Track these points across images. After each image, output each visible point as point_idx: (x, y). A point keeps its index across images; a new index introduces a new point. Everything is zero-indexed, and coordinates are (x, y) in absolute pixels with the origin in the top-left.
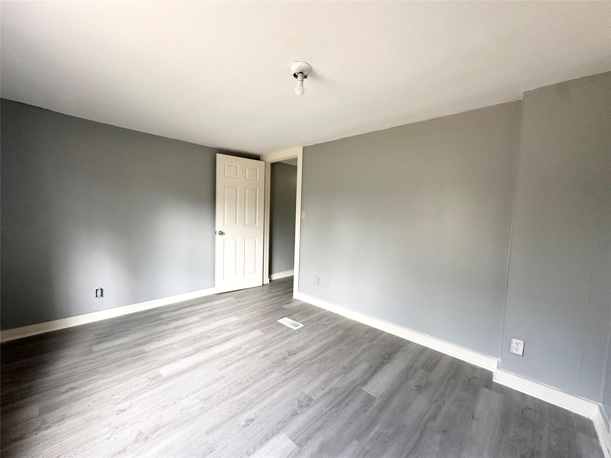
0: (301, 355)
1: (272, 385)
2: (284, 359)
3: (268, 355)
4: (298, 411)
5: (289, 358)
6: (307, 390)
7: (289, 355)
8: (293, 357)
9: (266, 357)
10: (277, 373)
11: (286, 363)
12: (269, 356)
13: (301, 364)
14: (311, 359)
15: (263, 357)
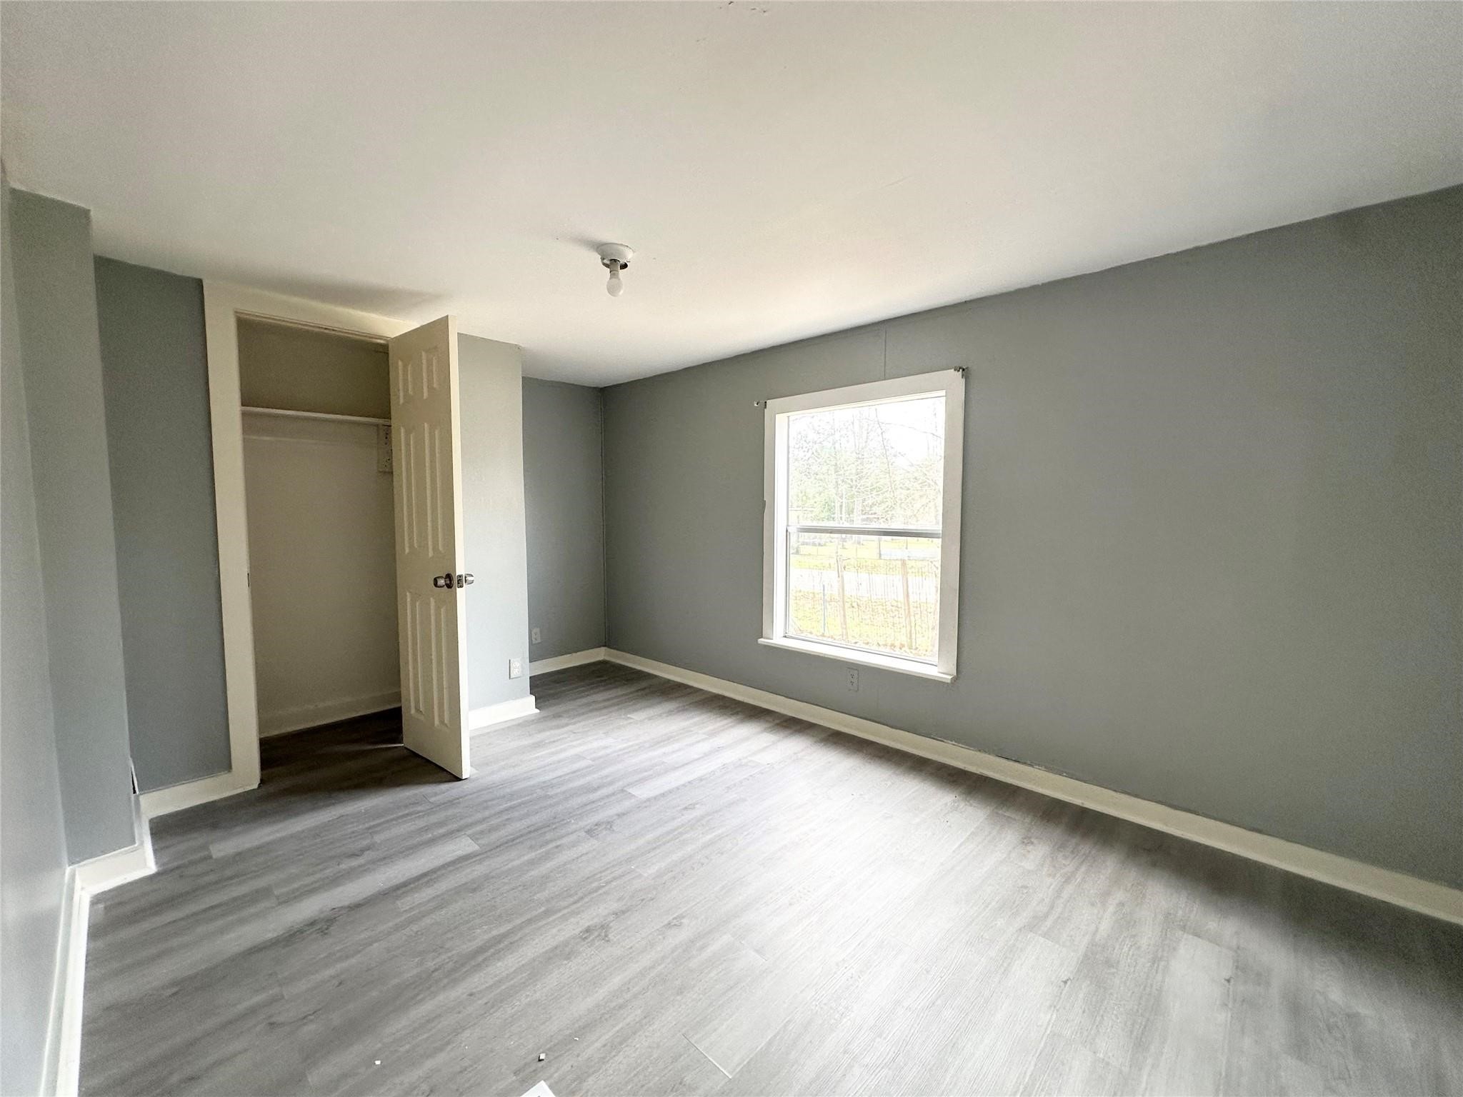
0: (571, 928)
1: (658, 851)
2: (623, 912)
3: (669, 925)
4: (615, 817)
5: (609, 914)
6: (591, 845)
7: (604, 927)
8: (596, 920)
9: (675, 916)
10: (646, 875)
11: (620, 899)
12: (666, 922)
13: (582, 898)
14: (548, 913)
15: (684, 917)
